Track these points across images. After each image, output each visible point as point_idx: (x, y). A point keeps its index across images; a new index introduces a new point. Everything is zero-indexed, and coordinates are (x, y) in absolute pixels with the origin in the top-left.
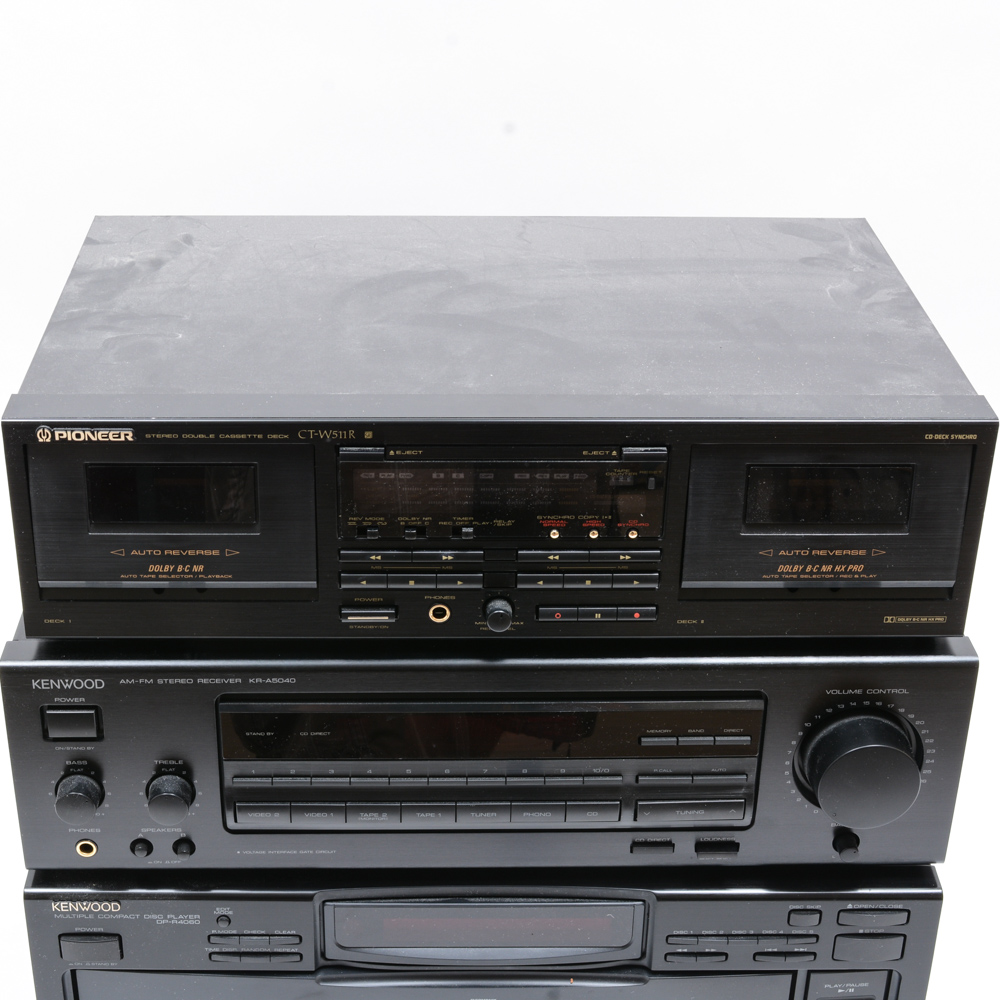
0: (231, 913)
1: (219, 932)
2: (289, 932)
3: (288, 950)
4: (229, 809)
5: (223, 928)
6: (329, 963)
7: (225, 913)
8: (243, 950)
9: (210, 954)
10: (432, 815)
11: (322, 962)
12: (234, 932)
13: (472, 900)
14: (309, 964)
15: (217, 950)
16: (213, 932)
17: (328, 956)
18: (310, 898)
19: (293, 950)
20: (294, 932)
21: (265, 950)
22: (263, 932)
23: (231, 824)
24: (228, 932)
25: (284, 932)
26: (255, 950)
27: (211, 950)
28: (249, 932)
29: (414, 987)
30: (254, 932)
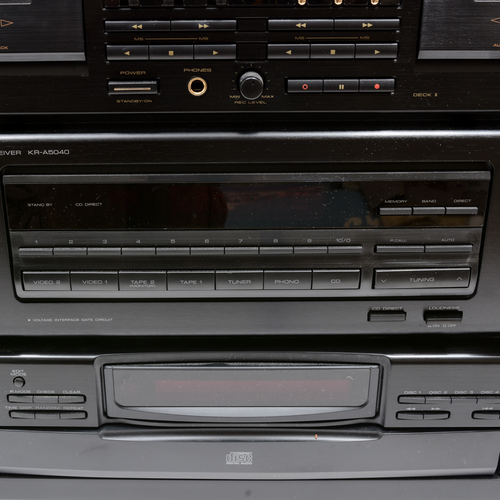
0: (24, 374)
1: (16, 392)
2: (75, 392)
3: (75, 409)
4: (17, 279)
5: (18, 388)
6: (111, 421)
7: (19, 375)
8: (37, 408)
9: (10, 412)
10: (194, 282)
11: (104, 420)
12: (29, 392)
13: (231, 364)
14: (93, 421)
15: (15, 408)
16: (11, 392)
17: (110, 415)
18: (91, 362)
19: (79, 409)
20: (79, 392)
21: (55, 408)
22: (53, 392)
23: (21, 293)
24: (24, 392)
25: (71, 392)
26: (47, 408)
27: (10, 408)
28: (41, 392)
29: (183, 441)
30: (45, 392)
